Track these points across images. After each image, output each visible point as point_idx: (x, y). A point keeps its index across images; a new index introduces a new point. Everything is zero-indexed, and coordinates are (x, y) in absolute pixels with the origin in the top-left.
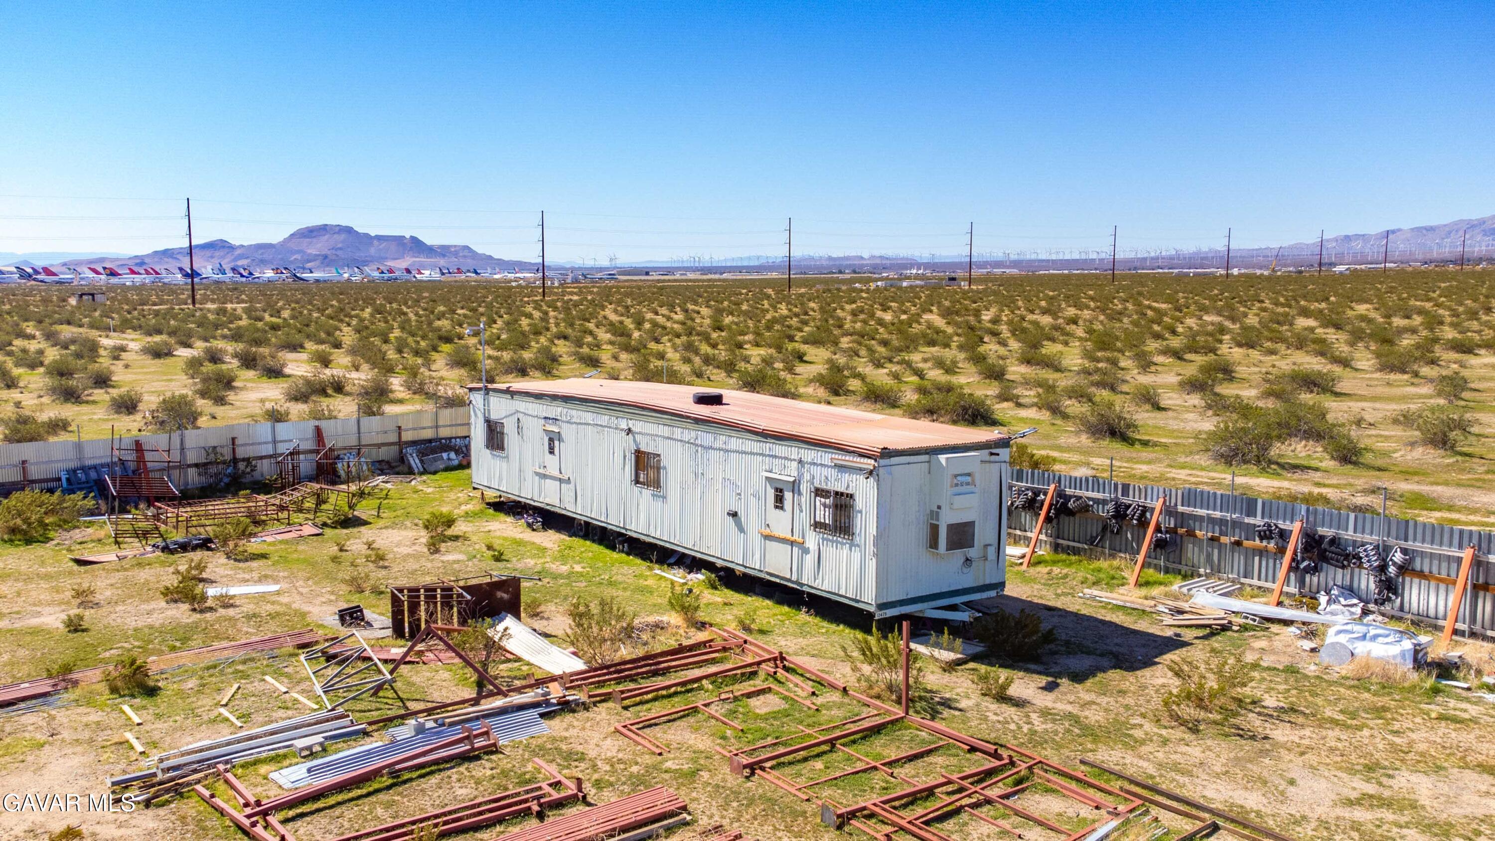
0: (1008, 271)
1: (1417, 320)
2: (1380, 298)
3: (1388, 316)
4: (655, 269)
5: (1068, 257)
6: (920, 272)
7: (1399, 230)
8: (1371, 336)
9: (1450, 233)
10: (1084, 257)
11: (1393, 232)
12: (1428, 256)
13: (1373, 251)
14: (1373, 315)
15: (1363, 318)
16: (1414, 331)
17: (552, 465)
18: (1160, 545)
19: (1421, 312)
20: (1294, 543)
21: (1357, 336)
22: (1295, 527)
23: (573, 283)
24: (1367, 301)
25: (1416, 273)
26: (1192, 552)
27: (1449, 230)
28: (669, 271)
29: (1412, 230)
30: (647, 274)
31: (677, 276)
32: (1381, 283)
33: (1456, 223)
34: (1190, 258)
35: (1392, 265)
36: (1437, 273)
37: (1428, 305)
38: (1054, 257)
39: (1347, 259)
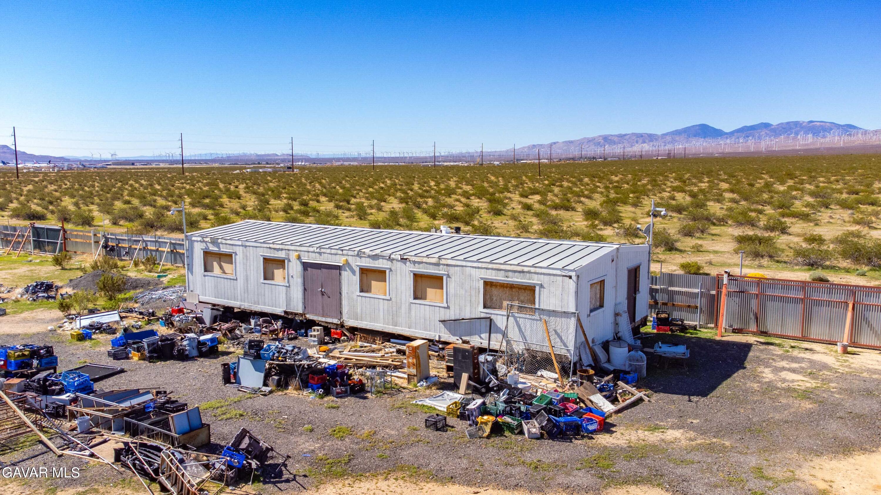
0: (352, 163)
4: (140, 161)
5: (393, 155)
6: (303, 164)
7: (558, 142)
10: (402, 155)
11: (555, 143)
23: (68, 170)
27: (581, 143)
28: (149, 162)
29: (563, 142)
30: (133, 164)
31: (154, 166)
33: (583, 139)
34: (456, 157)
38: (385, 156)
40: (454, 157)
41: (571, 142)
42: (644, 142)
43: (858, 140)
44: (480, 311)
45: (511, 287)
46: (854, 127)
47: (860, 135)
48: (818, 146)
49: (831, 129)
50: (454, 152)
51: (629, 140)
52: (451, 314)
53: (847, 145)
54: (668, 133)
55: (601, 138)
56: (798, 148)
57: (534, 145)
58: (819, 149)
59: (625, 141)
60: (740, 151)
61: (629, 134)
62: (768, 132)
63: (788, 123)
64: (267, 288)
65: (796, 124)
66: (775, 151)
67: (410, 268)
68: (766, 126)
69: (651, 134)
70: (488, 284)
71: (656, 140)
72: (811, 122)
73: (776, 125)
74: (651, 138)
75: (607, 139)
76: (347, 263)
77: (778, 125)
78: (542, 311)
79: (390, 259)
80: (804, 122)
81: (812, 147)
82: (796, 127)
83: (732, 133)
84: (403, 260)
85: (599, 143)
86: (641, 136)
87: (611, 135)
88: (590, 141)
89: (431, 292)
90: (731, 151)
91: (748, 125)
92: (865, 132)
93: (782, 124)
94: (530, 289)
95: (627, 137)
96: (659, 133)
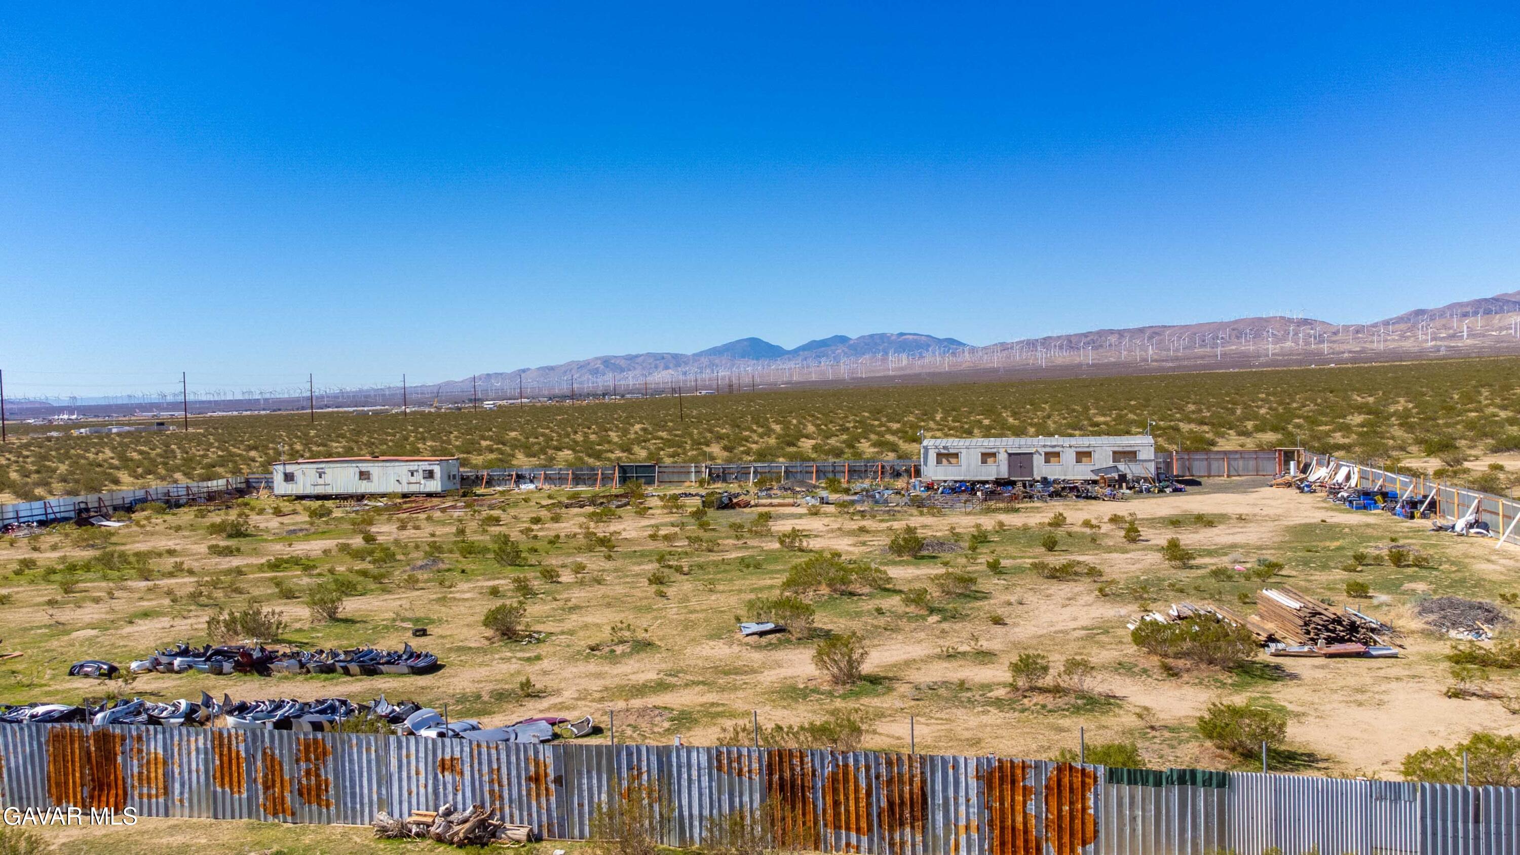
1: (541, 439)
2: (522, 428)
3: (528, 438)
7: (528, 369)
8: (521, 446)
9: (566, 372)
10: (247, 397)
11: (524, 371)
12: (552, 392)
13: (510, 387)
14: (520, 437)
15: (515, 439)
16: (539, 444)
17: (321, 481)
18: (487, 482)
19: (543, 435)
20: (514, 477)
21: (514, 447)
22: (514, 473)
24: (515, 430)
25: (545, 409)
26: (494, 483)
27: (568, 368)
29: (538, 369)
32: (521, 417)
33: (569, 364)
34: (354, 396)
35: (526, 400)
36: (558, 408)
37: (547, 431)
39: (492, 394)
40: (349, 397)
41: (552, 369)
42: (667, 368)
43: (965, 361)
44: (1111, 464)
45: (1124, 453)
46: (959, 343)
47: (966, 354)
48: (917, 370)
49: (929, 346)
50: (348, 389)
51: (644, 365)
52: (1096, 467)
53: (953, 369)
54: (702, 352)
55: (599, 362)
56: (891, 373)
57: (488, 375)
58: (920, 374)
59: (636, 366)
60: (814, 379)
61: (642, 355)
62: (846, 350)
63: (872, 336)
64: (984, 468)
65: (883, 336)
66: (861, 378)
67: (1073, 449)
68: (843, 340)
69: (676, 355)
70: (1114, 453)
71: (686, 363)
72: (902, 334)
73: (857, 339)
74: (677, 360)
75: (608, 363)
76: (1037, 451)
77: (859, 338)
78: (1140, 461)
79: (1063, 447)
80: (892, 335)
81: (908, 372)
82: (883, 342)
83: (796, 352)
84: (1070, 447)
85: (597, 369)
86: (662, 357)
87: (616, 357)
88: (582, 366)
89: (1084, 459)
90: (801, 379)
91: (818, 339)
92: (973, 350)
93: (863, 337)
94: (1135, 453)
95: (640, 360)
96: (689, 351)
